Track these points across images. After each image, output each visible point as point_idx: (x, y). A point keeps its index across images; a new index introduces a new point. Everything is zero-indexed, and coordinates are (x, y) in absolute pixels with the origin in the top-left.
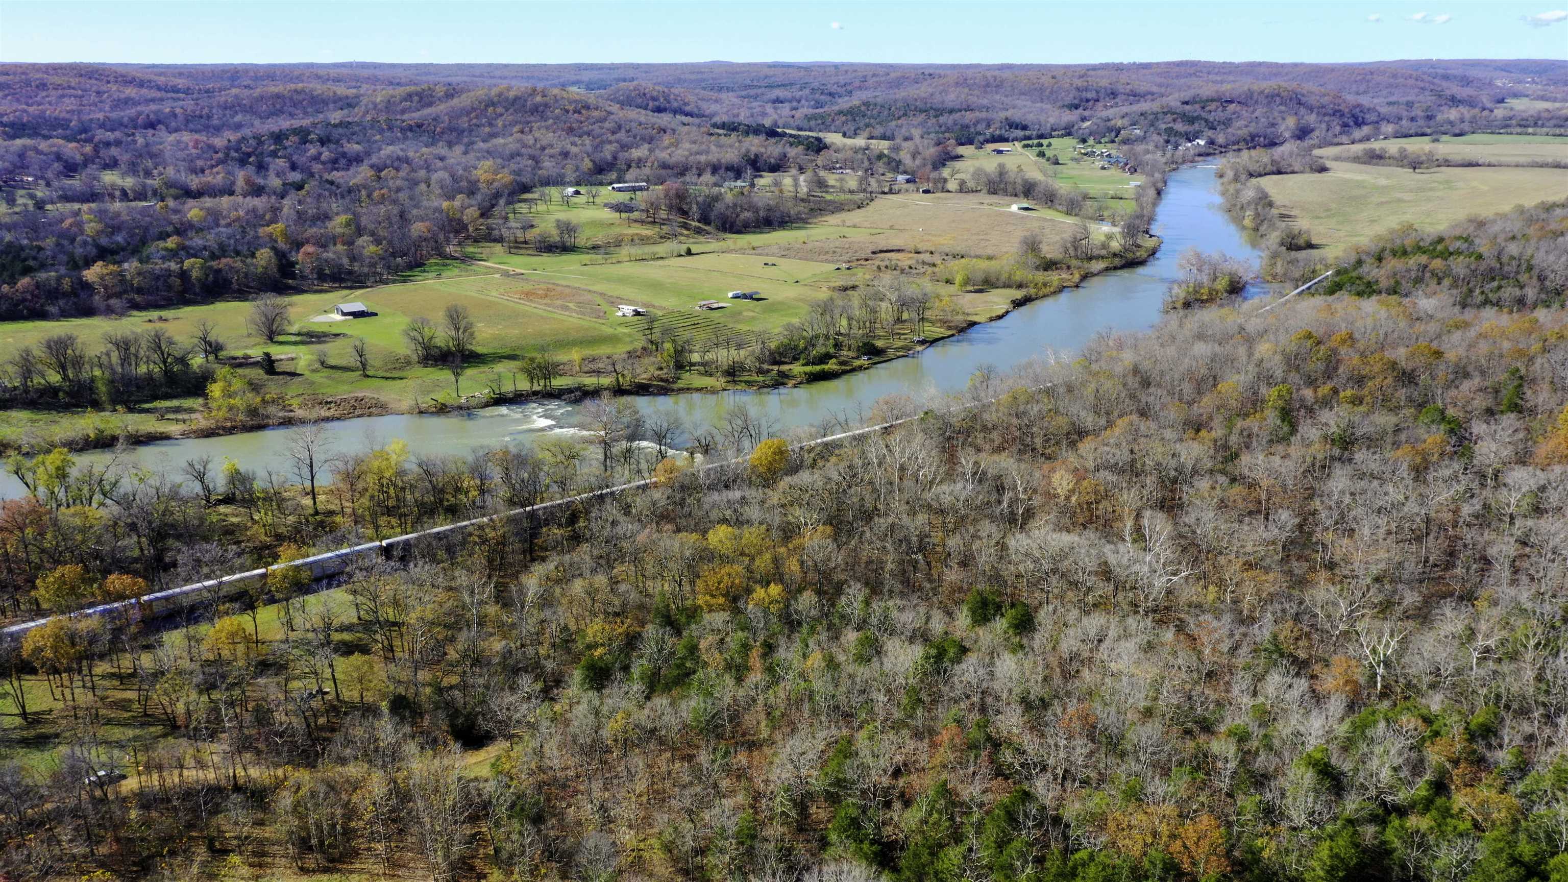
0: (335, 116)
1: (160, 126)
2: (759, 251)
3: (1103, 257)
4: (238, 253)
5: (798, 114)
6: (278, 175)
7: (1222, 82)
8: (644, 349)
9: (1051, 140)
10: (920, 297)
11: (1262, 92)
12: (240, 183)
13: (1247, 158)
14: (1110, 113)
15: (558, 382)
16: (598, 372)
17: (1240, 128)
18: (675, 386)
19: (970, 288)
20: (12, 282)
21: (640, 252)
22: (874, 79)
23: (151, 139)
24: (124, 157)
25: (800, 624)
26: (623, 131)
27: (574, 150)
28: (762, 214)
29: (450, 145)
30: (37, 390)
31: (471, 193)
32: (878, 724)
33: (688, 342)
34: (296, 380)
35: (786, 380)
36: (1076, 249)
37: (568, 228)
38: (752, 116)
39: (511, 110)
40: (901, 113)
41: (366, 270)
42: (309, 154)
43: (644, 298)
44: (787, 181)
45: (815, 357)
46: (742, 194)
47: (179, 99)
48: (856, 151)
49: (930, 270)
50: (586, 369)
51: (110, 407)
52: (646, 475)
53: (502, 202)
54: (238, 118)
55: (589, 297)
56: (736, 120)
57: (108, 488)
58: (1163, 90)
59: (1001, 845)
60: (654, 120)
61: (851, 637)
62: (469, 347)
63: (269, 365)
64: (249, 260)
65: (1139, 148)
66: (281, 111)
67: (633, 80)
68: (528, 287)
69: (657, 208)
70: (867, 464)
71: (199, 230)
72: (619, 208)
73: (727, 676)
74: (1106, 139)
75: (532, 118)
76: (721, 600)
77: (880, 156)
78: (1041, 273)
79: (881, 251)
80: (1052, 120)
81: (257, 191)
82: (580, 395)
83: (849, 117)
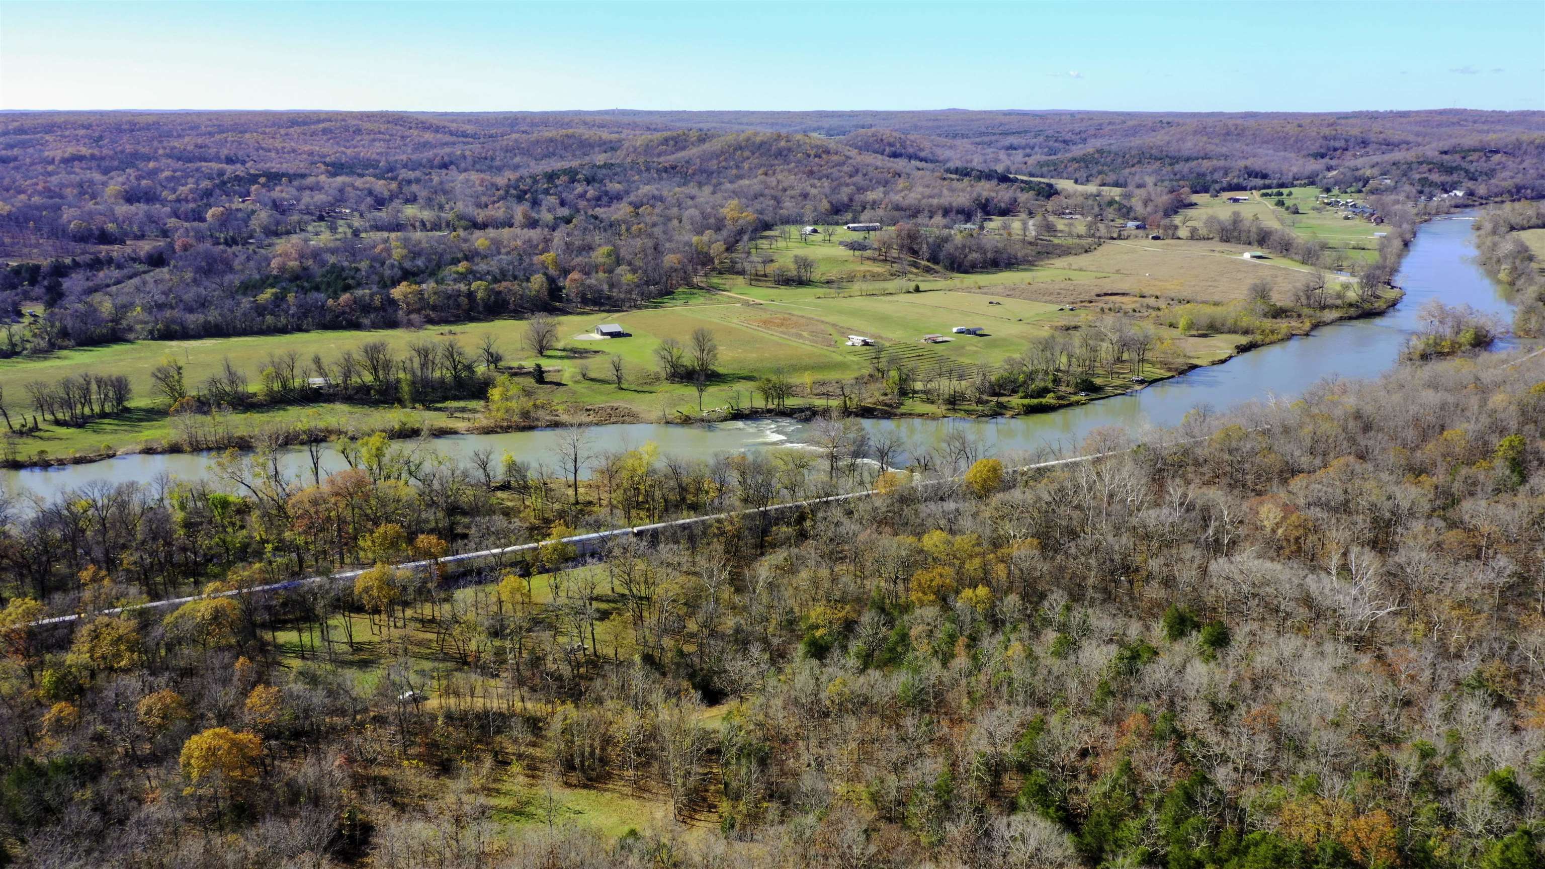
0: (600, 159)
1: (452, 167)
2: (985, 290)
3: (1337, 307)
4: (515, 278)
5: (1031, 161)
6: (549, 211)
7: (1488, 132)
8: (871, 376)
9: (1292, 189)
10: (1142, 339)
11: (1532, 142)
12: (519, 217)
13: (1510, 210)
14: (1359, 162)
15: (791, 402)
16: (827, 395)
17: (1504, 179)
18: (898, 411)
19: (1194, 333)
20: (336, 297)
21: (871, 287)
22: (1110, 127)
23: (444, 178)
24: (422, 193)
25: (1003, 622)
26: (860, 175)
27: (813, 191)
28: (989, 255)
29: (700, 185)
30: (354, 388)
31: (718, 229)
32: (1070, 709)
33: (912, 370)
34: (562, 389)
35: (1004, 411)
36: (1308, 298)
37: (805, 264)
38: (985, 162)
39: (757, 154)
40: (1135, 161)
41: (622, 296)
42: (576, 192)
43: (872, 331)
44: (1016, 225)
45: (1033, 391)
46: (972, 235)
47: (468, 143)
48: (1087, 197)
49: (1154, 313)
50: (816, 392)
51: (410, 405)
52: (869, 486)
53: (746, 238)
54: (517, 159)
55: (822, 327)
56: (969, 165)
57: (413, 468)
58: (1420, 139)
59: (1177, 822)
60: (889, 165)
61: (1051, 636)
62: (711, 367)
63: (539, 375)
64: (524, 284)
65: (1389, 198)
66: (554, 154)
67: (871, 126)
68: (765, 316)
69: (889, 247)
70: (1077, 488)
71: (485, 257)
72: (853, 246)
73: (934, 660)
74: (1353, 189)
75: (776, 162)
76: (932, 597)
77: (1111, 203)
78: (1270, 320)
79: (1106, 294)
80: (1295, 169)
81: (533, 224)
82: (808, 415)
83: (1082, 164)
